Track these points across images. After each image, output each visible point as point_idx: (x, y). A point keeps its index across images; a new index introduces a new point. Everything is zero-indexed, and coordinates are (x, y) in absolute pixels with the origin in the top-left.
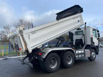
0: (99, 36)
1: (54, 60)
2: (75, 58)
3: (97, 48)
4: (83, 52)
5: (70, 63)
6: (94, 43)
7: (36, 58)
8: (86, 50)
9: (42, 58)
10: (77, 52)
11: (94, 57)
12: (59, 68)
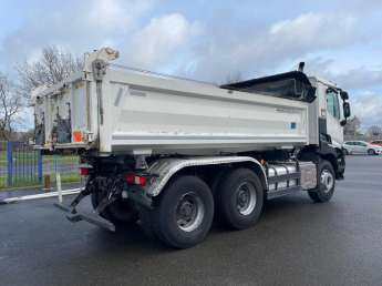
0: (347, 114)
1: (191, 202)
2: (266, 191)
3: (339, 157)
4: (291, 169)
5: (247, 211)
6: (328, 138)
7: (125, 195)
8: (302, 164)
9: (149, 195)
10: (271, 171)
11: (329, 186)
12: (211, 230)
